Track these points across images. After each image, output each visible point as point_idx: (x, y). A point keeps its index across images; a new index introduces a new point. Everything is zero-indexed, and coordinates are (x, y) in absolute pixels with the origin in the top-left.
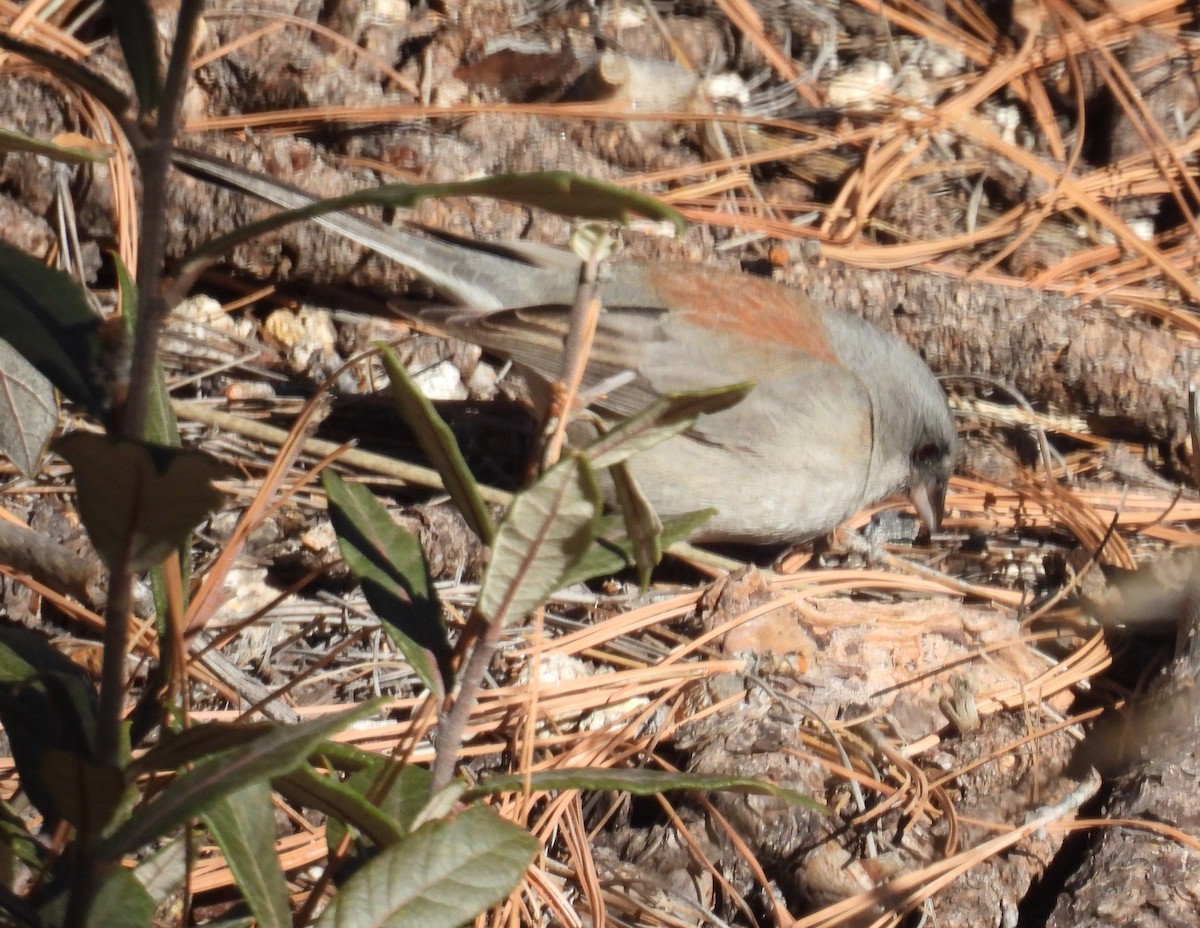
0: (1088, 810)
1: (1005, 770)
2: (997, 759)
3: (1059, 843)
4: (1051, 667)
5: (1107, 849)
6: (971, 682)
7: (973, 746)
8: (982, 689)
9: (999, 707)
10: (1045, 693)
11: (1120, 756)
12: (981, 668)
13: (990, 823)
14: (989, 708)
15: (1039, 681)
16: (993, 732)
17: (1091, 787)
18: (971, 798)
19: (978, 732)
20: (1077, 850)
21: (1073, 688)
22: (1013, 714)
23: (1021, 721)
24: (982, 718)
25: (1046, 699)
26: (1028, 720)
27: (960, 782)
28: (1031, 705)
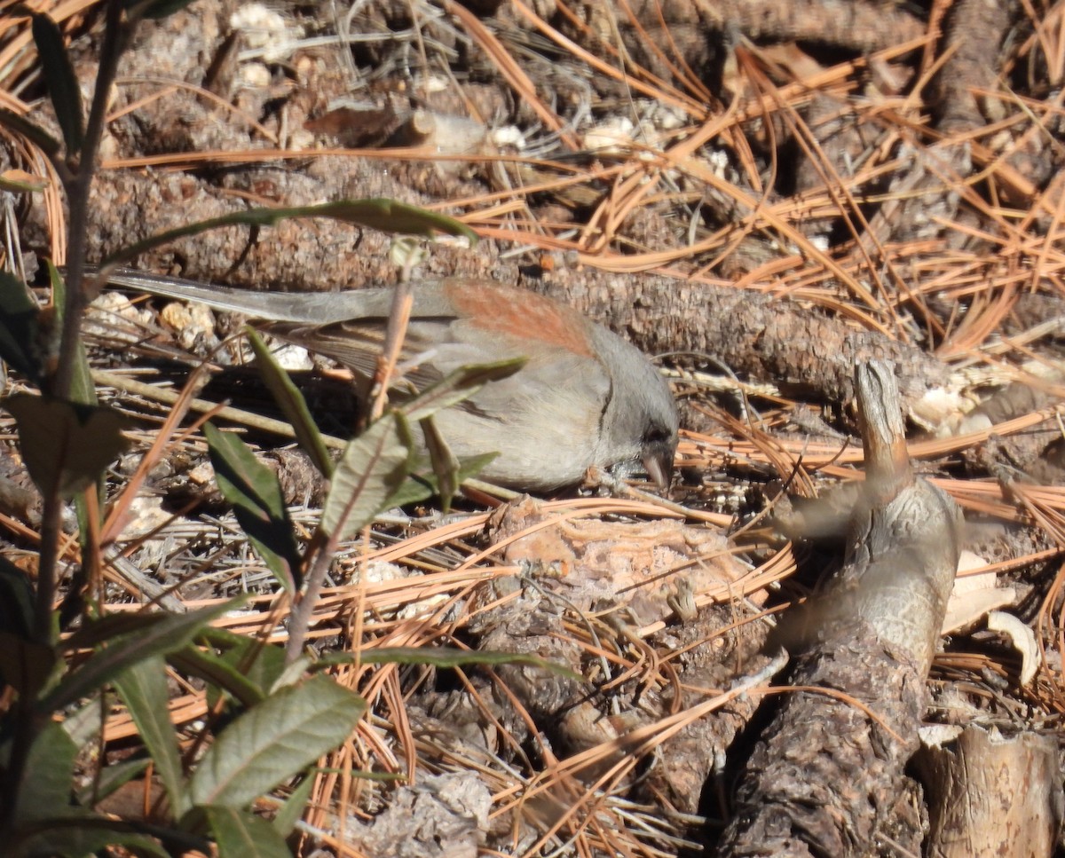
0: (778, 679)
1: (716, 650)
2: (710, 641)
3: (757, 704)
4: (750, 571)
5: (793, 709)
6: (691, 583)
7: (692, 631)
8: (699, 588)
9: (711, 601)
10: (746, 591)
11: (803, 637)
12: (699, 572)
13: (705, 689)
14: (704, 601)
15: (742, 581)
16: (707, 620)
17: (781, 662)
18: (690, 670)
19: (696, 620)
20: (771, 709)
21: (767, 588)
22: (721, 607)
23: (728, 613)
24: (699, 610)
25: (747, 595)
26: (734, 612)
27: (682, 658)
28: (735, 600)
